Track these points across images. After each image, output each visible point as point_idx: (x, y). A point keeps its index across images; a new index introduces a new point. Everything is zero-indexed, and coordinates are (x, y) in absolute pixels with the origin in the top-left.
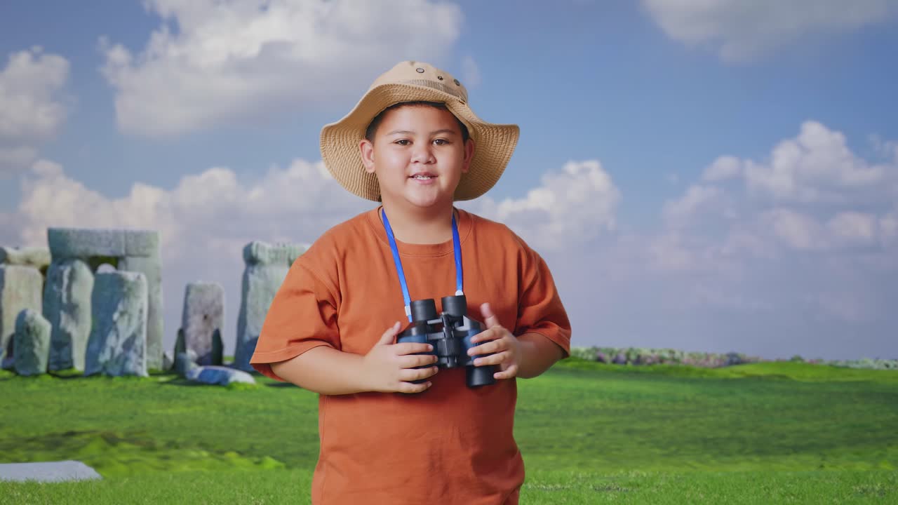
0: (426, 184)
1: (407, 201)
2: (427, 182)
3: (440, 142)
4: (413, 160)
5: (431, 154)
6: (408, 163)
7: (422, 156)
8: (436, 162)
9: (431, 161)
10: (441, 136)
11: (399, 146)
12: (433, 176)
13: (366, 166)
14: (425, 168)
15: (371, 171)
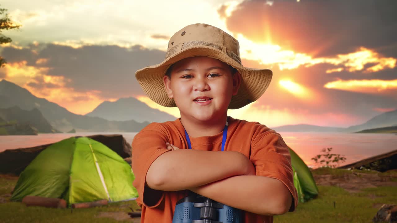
0: (205, 105)
1: (193, 117)
2: (205, 103)
3: (213, 75)
4: (194, 88)
5: (206, 84)
6: (191, 90)
7: (200, 86)
8: (210, 89)
9: (207, 89)
10: (213, 72)
11: (185, 80)
12: (209, 99)
13: (168, 93)
14: (203, 94)
15: (171, 96)
